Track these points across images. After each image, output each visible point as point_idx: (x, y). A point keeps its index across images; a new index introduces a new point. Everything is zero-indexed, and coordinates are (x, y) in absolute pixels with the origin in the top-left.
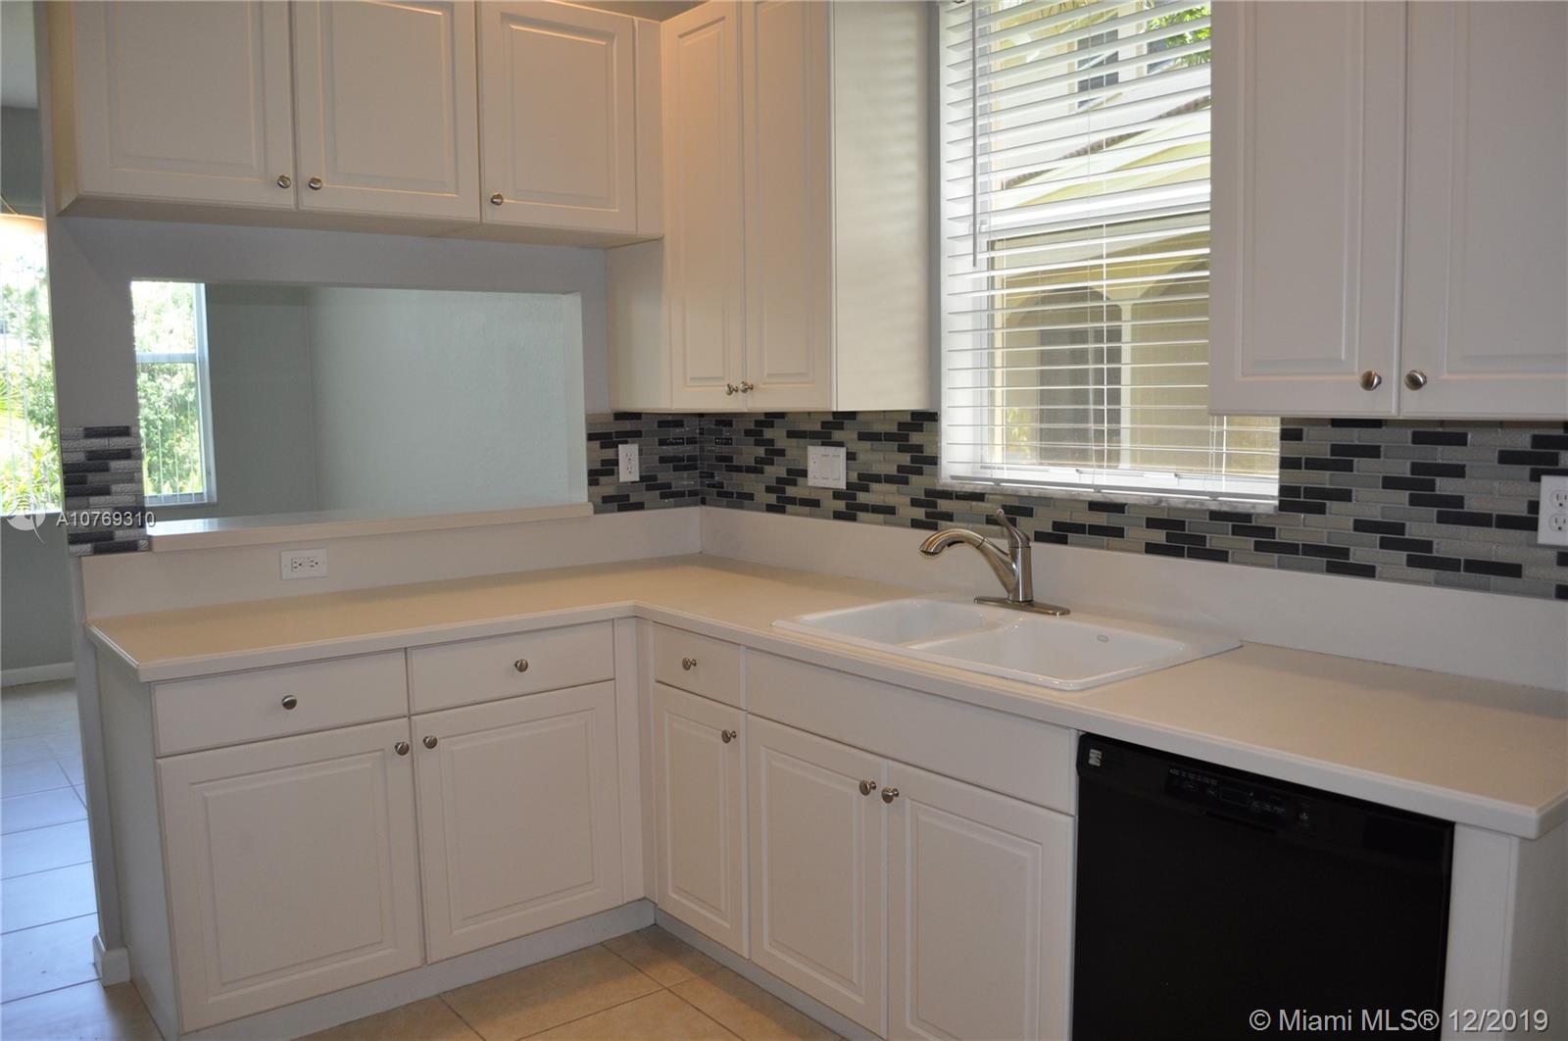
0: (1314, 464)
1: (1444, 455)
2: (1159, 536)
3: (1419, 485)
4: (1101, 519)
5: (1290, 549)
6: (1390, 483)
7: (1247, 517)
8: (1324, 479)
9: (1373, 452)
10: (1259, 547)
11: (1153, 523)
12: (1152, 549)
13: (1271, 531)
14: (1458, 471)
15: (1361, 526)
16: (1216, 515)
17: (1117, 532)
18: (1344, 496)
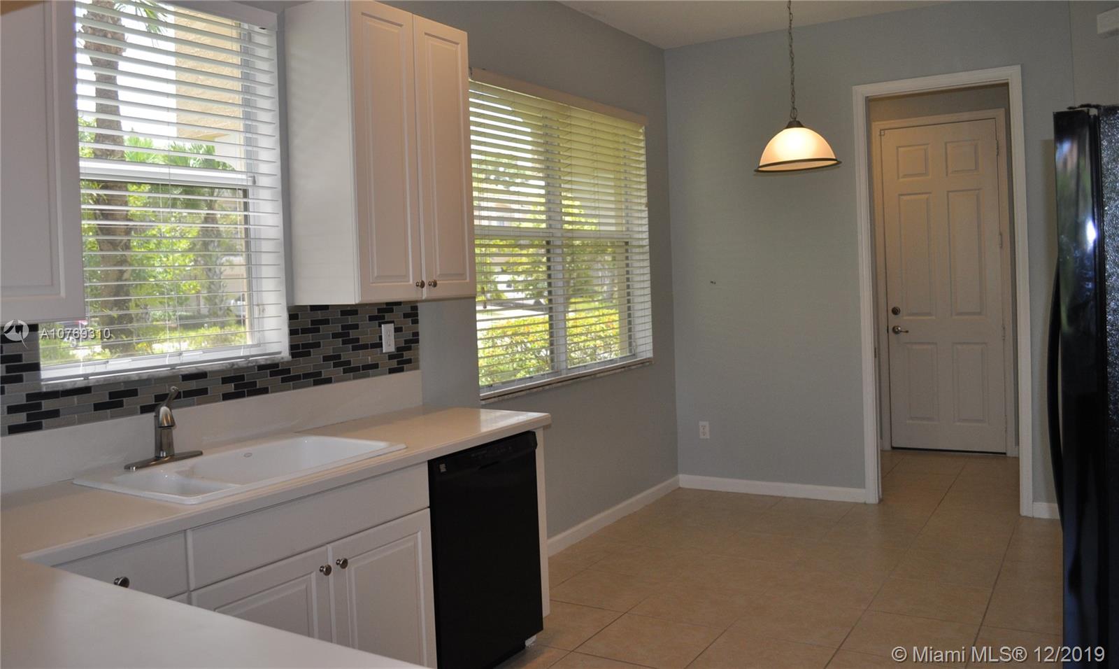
0: (305, 331)
1: (350, 320)
2: (231, 388)
3: (344, 335)
4: (193, 385)
5: (297, 378)
6: (335, 336)
7: (276, 365)
8: (309, 338)
9: (326, 322)
10: (284, 380)
11: (226, 380)
12: (227, 397)
13: (288, 371)
14: (356, 327)
15: (326, 359)
16: (262, 367)
17: (204, 391)
18: (317, 345)
